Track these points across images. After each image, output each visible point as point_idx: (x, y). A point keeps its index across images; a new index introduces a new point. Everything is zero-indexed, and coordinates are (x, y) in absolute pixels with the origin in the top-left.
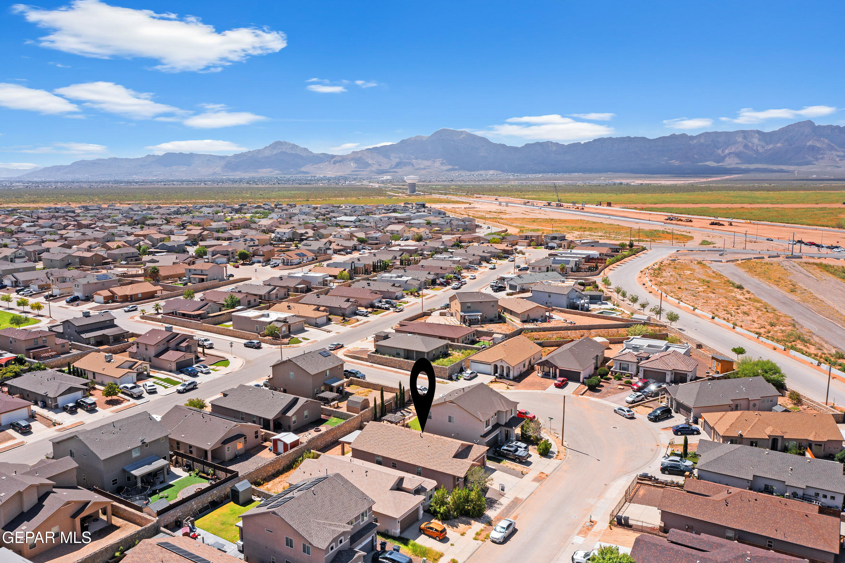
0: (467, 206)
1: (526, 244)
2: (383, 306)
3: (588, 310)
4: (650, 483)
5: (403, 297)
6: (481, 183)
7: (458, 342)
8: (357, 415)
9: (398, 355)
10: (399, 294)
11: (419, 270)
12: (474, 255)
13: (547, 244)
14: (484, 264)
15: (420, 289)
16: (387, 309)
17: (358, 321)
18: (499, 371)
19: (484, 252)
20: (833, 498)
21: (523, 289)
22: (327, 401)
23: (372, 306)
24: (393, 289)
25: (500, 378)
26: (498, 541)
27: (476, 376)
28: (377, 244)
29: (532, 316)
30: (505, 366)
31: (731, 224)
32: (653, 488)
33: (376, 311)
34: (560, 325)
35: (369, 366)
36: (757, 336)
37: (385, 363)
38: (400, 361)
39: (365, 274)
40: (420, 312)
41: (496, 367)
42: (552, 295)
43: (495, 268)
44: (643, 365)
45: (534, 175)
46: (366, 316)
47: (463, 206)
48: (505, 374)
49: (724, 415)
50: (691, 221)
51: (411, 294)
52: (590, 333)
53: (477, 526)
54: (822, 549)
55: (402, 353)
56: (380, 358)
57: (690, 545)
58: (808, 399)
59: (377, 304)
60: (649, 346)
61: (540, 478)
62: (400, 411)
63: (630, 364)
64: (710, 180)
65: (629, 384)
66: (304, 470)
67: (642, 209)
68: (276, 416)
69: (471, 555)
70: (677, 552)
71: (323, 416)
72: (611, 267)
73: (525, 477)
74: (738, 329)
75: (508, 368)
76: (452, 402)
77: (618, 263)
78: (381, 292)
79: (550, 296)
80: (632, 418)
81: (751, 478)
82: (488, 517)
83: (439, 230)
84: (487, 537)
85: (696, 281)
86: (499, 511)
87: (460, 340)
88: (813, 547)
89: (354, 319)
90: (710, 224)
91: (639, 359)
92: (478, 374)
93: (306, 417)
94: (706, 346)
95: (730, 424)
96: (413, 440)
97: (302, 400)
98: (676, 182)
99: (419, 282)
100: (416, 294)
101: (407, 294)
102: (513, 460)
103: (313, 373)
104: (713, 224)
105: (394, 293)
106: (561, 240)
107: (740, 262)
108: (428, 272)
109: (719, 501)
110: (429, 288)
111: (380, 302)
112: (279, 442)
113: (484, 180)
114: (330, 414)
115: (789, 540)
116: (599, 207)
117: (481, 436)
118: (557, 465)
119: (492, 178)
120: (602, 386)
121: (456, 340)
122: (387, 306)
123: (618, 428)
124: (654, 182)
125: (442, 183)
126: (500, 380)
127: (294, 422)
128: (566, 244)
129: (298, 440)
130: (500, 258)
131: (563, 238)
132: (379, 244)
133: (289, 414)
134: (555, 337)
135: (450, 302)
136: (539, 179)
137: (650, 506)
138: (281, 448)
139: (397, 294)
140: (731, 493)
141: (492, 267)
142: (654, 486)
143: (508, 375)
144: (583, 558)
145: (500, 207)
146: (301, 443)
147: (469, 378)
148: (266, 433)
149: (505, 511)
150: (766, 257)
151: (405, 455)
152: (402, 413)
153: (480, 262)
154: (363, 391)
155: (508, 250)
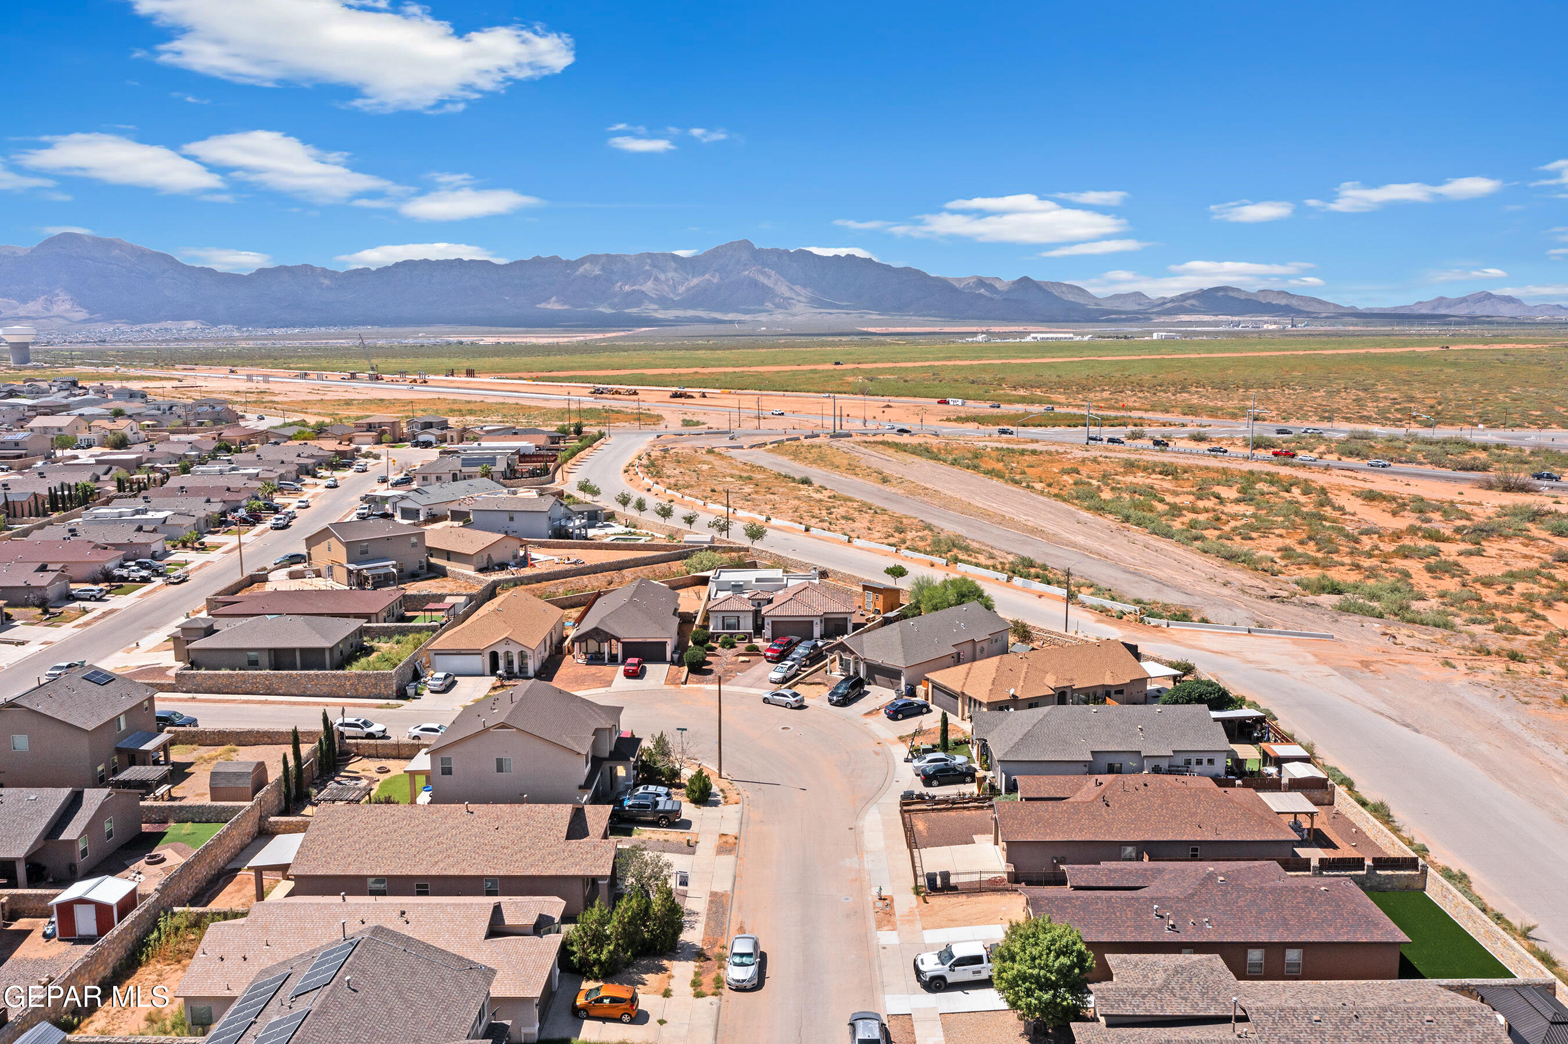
0: (176, 383)
1: (370, 439)
2: (133, 574)
3: (586, 538)
4: (924, 807)
5: (166, 554)
6: (173, 345)
7: (377, 622)
8: (250, 804)
9: (254, 664)
10: (157, 547)
11: (176, 496)
12: (283, 462)
13: (414, 437)
14: (308, 480)
15: (201, 534)
16: (145, 580)
17: (85, 611)
18: (502, 663)
19: (299, 456)
20: (1211, 761)
21: (434, 515)
22: (146, 787)
23: (107, 577)
24: (141, 538)
25: (509, 679)
26: (749, 985)
27: (454, 683)
28: (19, 457)
29: (497, 557)
30: (515, 651)
31: (704, 396)
32: (933, 815)
33: (118, 587)
34: (557, 568)
35: (186, 700)
36: (894, 549)
37: (226, 686)
38: (266, 677)
39: (37, 515)
40: (237, 578)
41: (494, 656)
42: (516, 516)
43: (336, 486)
44: (771, 613)
45: (283, 330)
46: (100, 600)
47: (169, 385)
48: (516, 669)
49: (970, 669)
50: (635, 393)
51: (185, 546)
52: (623, 577)
53: (682, 971)
54: (1276, 839)
55: (265, 659)
56: (211, 677)
57: (1111, 885)
58: (1041, 630)
59: (117, 572)
60: (757, 580)
61: (727, 846)
62: (332, 779)
63: (741, 615)
64: (609, 335)
65: (753, 651)
66: (219, 951)
67: (537, 379)
68: (32, 847)
69: (717, 1030)
70: (1109, 900)
71: (146, 828)
72: (565, 467)
73: (700, 849)
74: (857, 542)
75: (522, 656)
76: (503, 726)
77: (573, 461)
78: (117, 546)
79: (512, 519)
80: (802, 707)
81: (1089, 758)
82: (690, 946)
83: (153, 426)
84: (719, 982)
85: (728, 479)
86: (700, 927)
87: (381, 616)
88: (1263, 839)
89: (73, 609)
90: (671, 397)
91: (756, 603)
92: (456, 678)
93: (110, 835)
94: (835, 573)
95: (991, 681)
96: (450, 822)
97: (94, 798)
98: (556, 340)
99: (193, 520)
100: (197, 545)
101: (174, 547)
102: (655, 824)
103: (90, 726)
104: (675, 396)
105: (148, 545)
106: (442, 429)
107: (770, 447)
108: (205, 499)
109: (1093, 801)
110: (218, 532)
111: (122, 566)
112: (78, 909)
113: (177, 340)
114: (164, 816)
115: (1225, 837)
116: (450, 378)
117: (581, 787)
118: (739, 815)
119: (194, 335)
120: (710, 663)
121: (374, 618)
122: (144, 573)
123: (792, 728)
124: (519, 340)
125: (80, 346)
126: (511, 682)
127: (84, 852)
128: (455, 435)
129: (134, 890)
130: (334, 467)
131: (444, 425)
132: (26, 455)
133: (71, 832)
134: (561, 590)
135: (309, 547)
136: (295, 337)
137: (956, 844)
138: (85, 922)
139: (154, 548)
140: (1101, 784)
141: (332, 483)
142: (933, 810)
143: (523, 668)
144: (940, 966)
145: (250, 384)
146: (144, 897)
147: (443, 688)
148: (12, 897)
149: (712, 924)
150: (802, 438)
151: (447, 861)
152: (339, 783)
153: (298, 477)
154: (214, 753)
155: (345, 452)
